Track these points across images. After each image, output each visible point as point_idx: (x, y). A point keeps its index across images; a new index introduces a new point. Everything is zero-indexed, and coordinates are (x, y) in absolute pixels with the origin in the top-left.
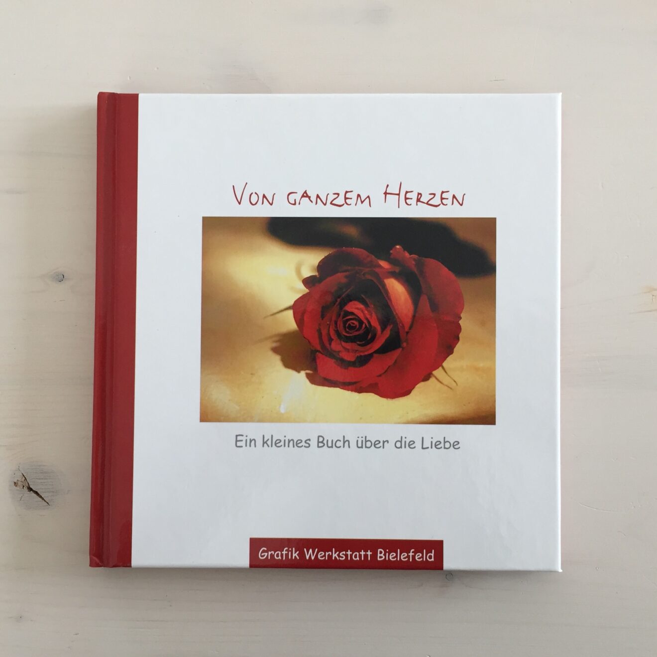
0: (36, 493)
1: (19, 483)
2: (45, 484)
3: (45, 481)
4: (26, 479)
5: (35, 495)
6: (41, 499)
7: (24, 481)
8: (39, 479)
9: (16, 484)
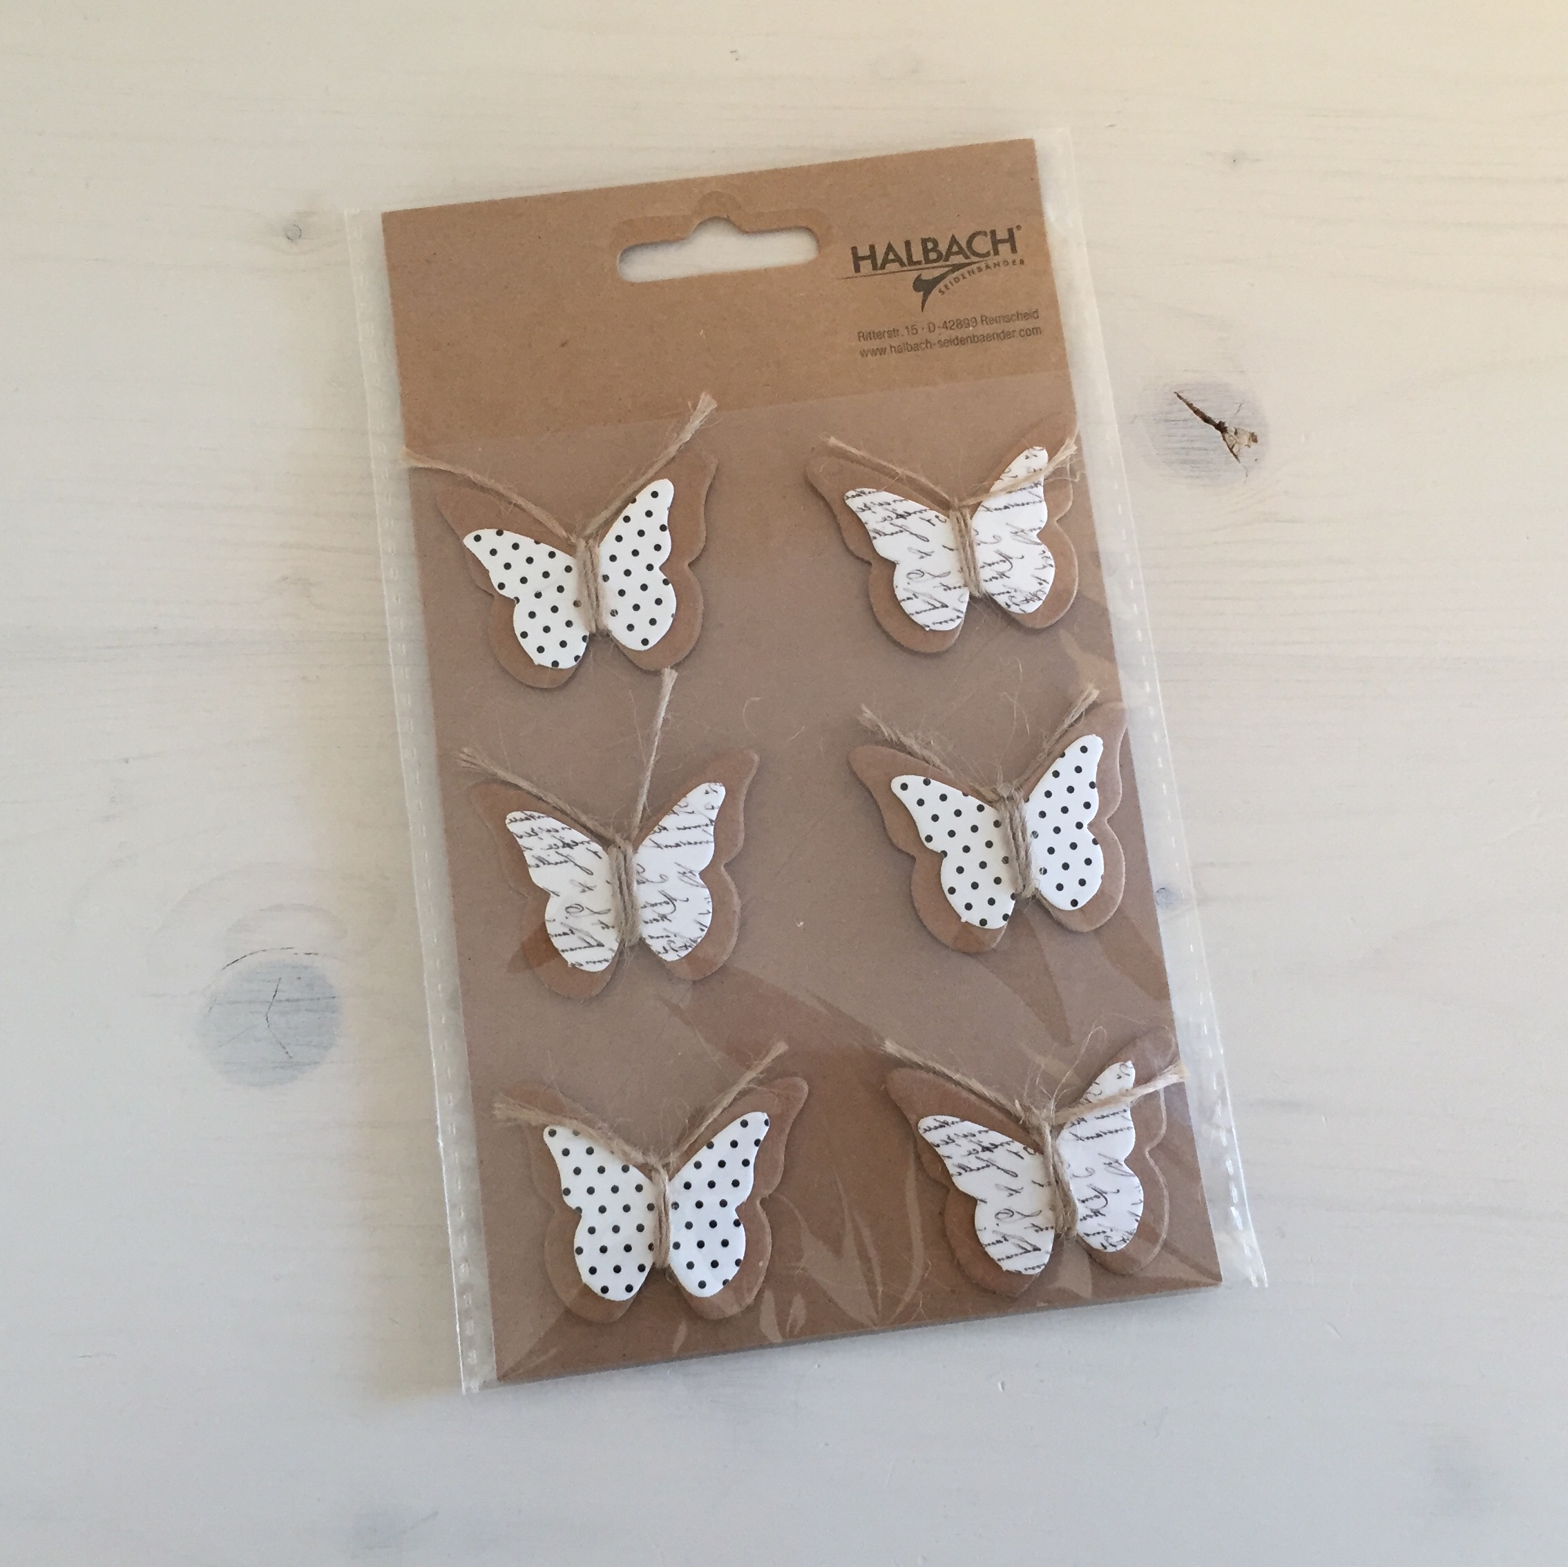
0: (1207, 420)
1: (1245, 439)
2: (1186, 438)
3: (1185, 445)
4: (1232, 452)
5: (1209, 414)
6: (1197, 406)
7: (1233, 447)
8: (1199, 449)
9: (1254, 438)
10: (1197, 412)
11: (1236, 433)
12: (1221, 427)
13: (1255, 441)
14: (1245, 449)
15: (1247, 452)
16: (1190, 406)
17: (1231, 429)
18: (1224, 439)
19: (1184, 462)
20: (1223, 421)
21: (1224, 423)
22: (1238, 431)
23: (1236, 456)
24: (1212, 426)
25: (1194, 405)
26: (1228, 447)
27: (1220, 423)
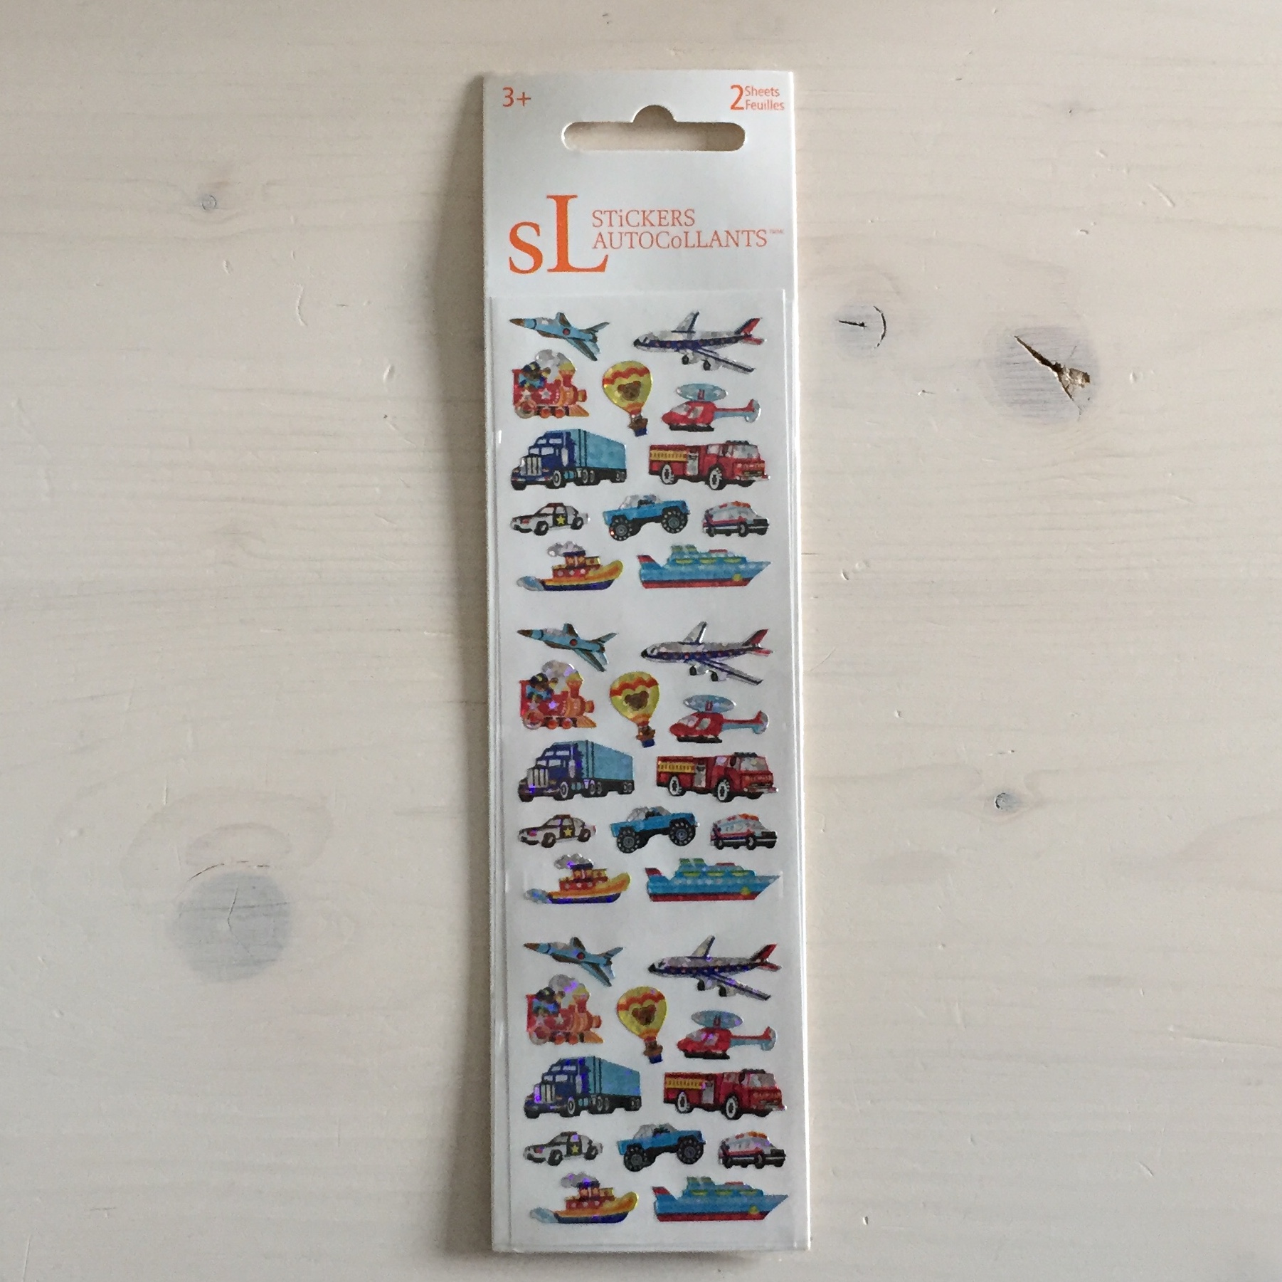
0: (1045, 362)
1: (1080, 381)
2: (1026, 379)
3: (1024, 386)
4: (1066, 390)
5: (1047, 356)
6: (1035, 348)
7: (1068, 387)
8: (1037, 390)
9: (1087, 378)
10: (1035, 354)
11: (1071, 373)
12: (1057, 368)
13: (1088, 380)
14: (1079, 388)
15: (1080, 391)
16: (1029, 348)
17: (1066, 369)
18: (1060, 380)
19: (1024, 402)
20: (1059, 363)
21: (1060, 365)
22: (1075, 373)
23: (1069, 394)
24: (1049, 368)
25: (1033, 348)
26: (1064, 387)
27: (1056, 363)
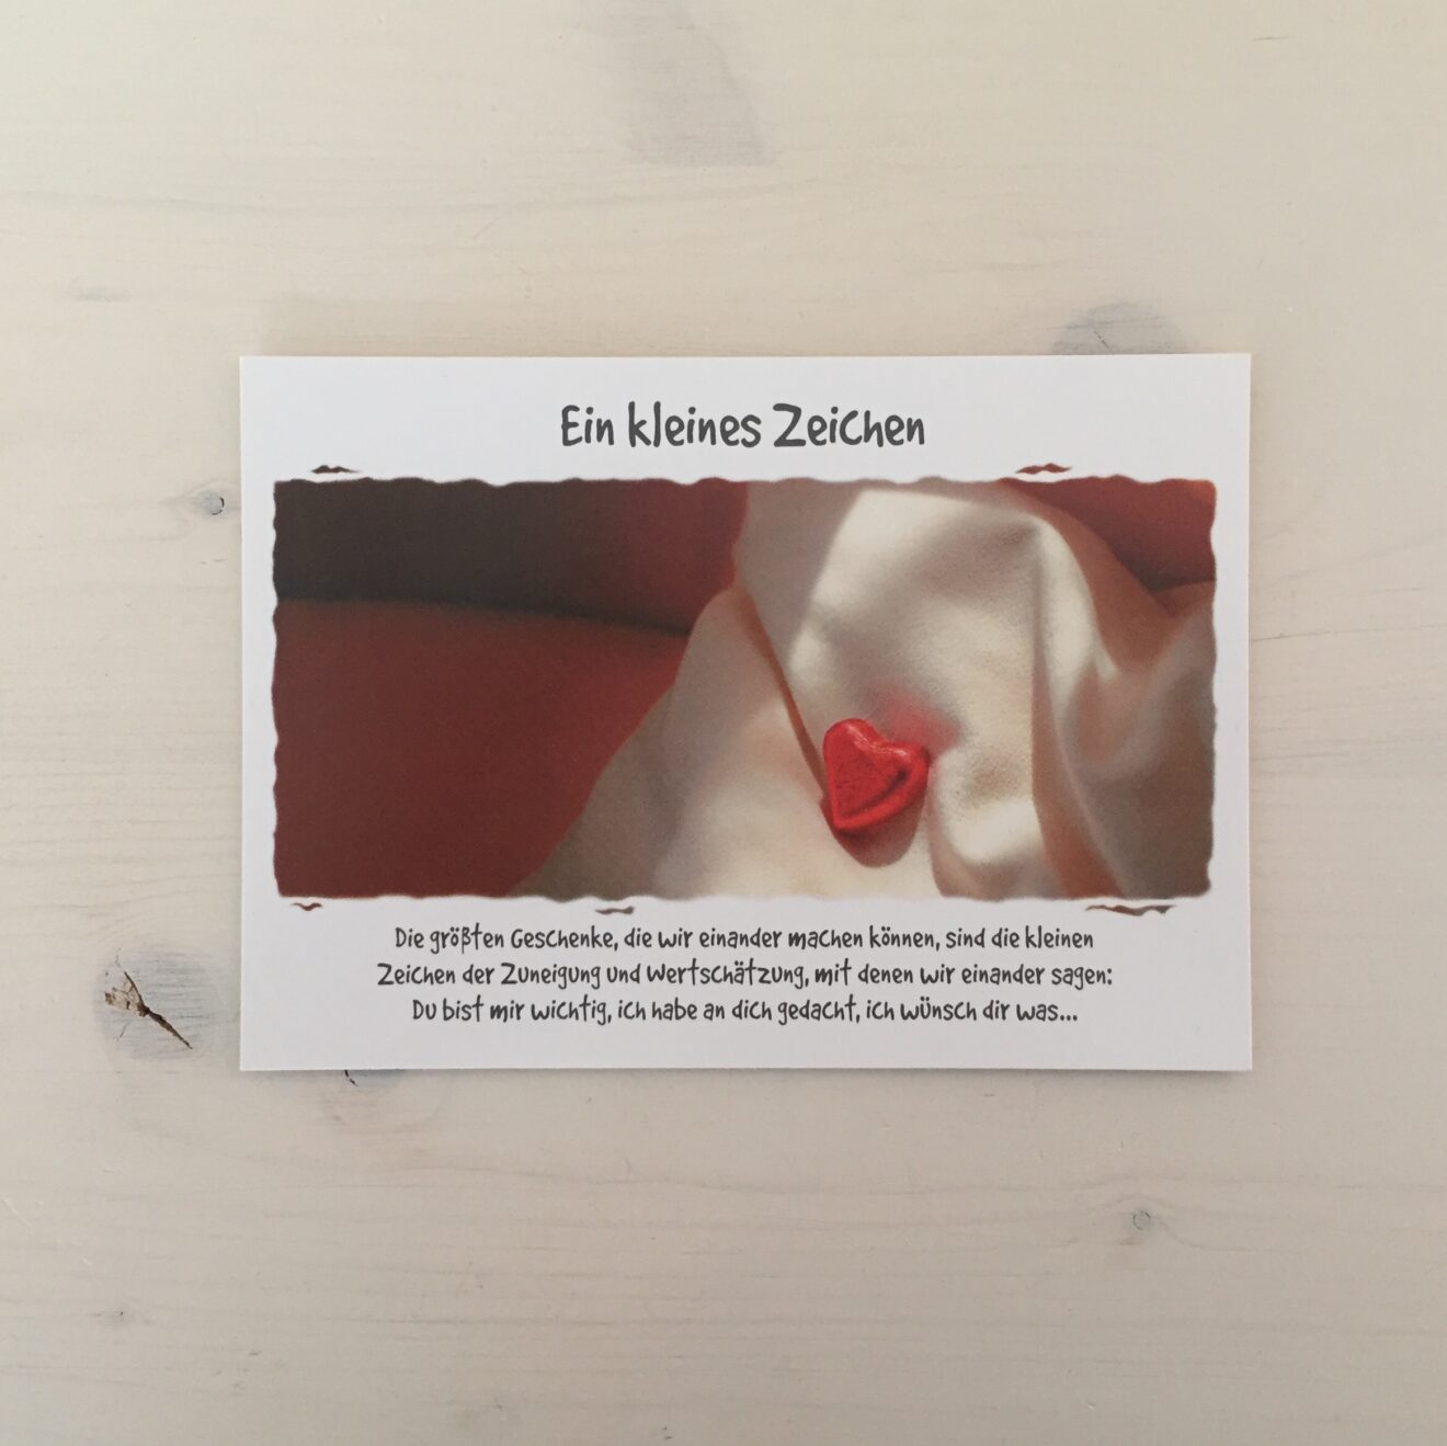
0: (159, 1019)
1: (119, 996)
2: (180, 998)
3: (181, 990)
4: (132, 983)
5: (155, 1024)
6: (170, 1034)
7: (131, 989)
8: (167, 986)
9: (109, 998)
10: (169, 1028)
11: (128, 1003)
12: (145, 1010)
13: (108, 995)
14: (119, 986)
15: (116, 982)
16: (175, 1033)
17: (133, 1008)
18: (140, 997)
19: (184, 971)
20: (142, 1017)
26: (136, 989)
27: (145, 1015)
